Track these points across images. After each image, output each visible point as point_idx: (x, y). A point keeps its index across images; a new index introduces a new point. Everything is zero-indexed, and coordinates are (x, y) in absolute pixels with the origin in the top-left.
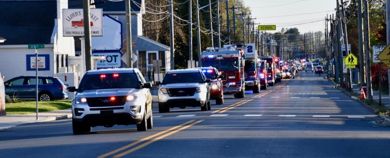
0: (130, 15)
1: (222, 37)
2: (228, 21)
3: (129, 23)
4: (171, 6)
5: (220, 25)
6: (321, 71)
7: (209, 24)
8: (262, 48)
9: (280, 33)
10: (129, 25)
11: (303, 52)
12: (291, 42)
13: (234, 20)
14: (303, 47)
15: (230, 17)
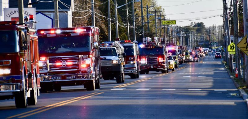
0: (58, 13)
1: (137, 30)
2: (142, 17)
3: (57, 18)
4: (93, 6)
5: (135, 20)
6: (220, 56)
7: (126, 20)
8: (172, 38)
9: (189, 27)
10: (57, 20)
11: (208, 41)
12: (198, 34)
13: (148, 16)
14: (208, 37)
15: (145, 14)
